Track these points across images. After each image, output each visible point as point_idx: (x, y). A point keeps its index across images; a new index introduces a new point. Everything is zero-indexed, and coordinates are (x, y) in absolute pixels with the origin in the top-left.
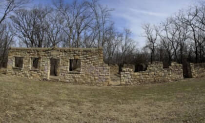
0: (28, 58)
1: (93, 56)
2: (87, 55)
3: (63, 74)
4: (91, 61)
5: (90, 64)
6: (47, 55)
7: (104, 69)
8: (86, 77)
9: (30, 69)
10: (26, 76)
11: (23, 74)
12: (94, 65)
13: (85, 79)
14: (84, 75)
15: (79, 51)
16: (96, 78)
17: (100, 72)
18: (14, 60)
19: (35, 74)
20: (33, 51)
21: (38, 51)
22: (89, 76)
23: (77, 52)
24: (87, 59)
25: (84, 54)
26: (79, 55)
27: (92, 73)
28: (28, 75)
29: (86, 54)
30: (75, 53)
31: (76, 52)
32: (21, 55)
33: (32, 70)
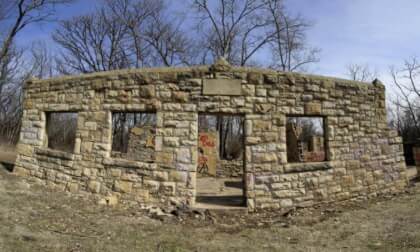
0: (98, 114)
1: (362, 106)
2: (348, 102)
3: (264, 178)
4: (358, 120)
5: (355, 130)
6: (184, 95)
7: (391, 144)
8: (349, 175)
9: (109, 160)
10: (87, 188)
11: (75, 177)
12: (366, 132)
13: (346, 185)
14: (343, 170)
15: (321, 85)
16: (377, 172)
17: (383, 152)
18: (43, 124)
19: (128, 182)
20: (117, 83)
21: (142, 82)
22: (359, 171)
23: (315, 88)
24: (348, 113)
25: (336, 98)
26: (322, 100)
27: (365, 161)
28: (96, 184)
29: (343, 98)
30: (307, 91)
31: (309, 87)
32: (68, 102)
33: (116, 166)
